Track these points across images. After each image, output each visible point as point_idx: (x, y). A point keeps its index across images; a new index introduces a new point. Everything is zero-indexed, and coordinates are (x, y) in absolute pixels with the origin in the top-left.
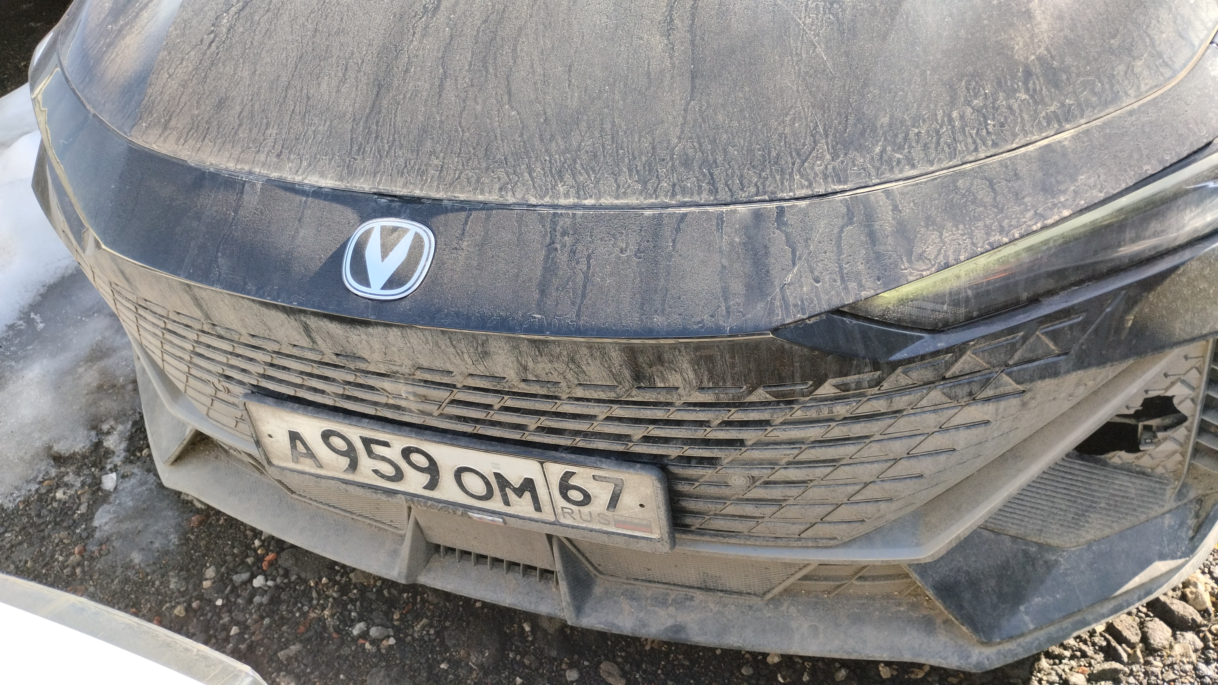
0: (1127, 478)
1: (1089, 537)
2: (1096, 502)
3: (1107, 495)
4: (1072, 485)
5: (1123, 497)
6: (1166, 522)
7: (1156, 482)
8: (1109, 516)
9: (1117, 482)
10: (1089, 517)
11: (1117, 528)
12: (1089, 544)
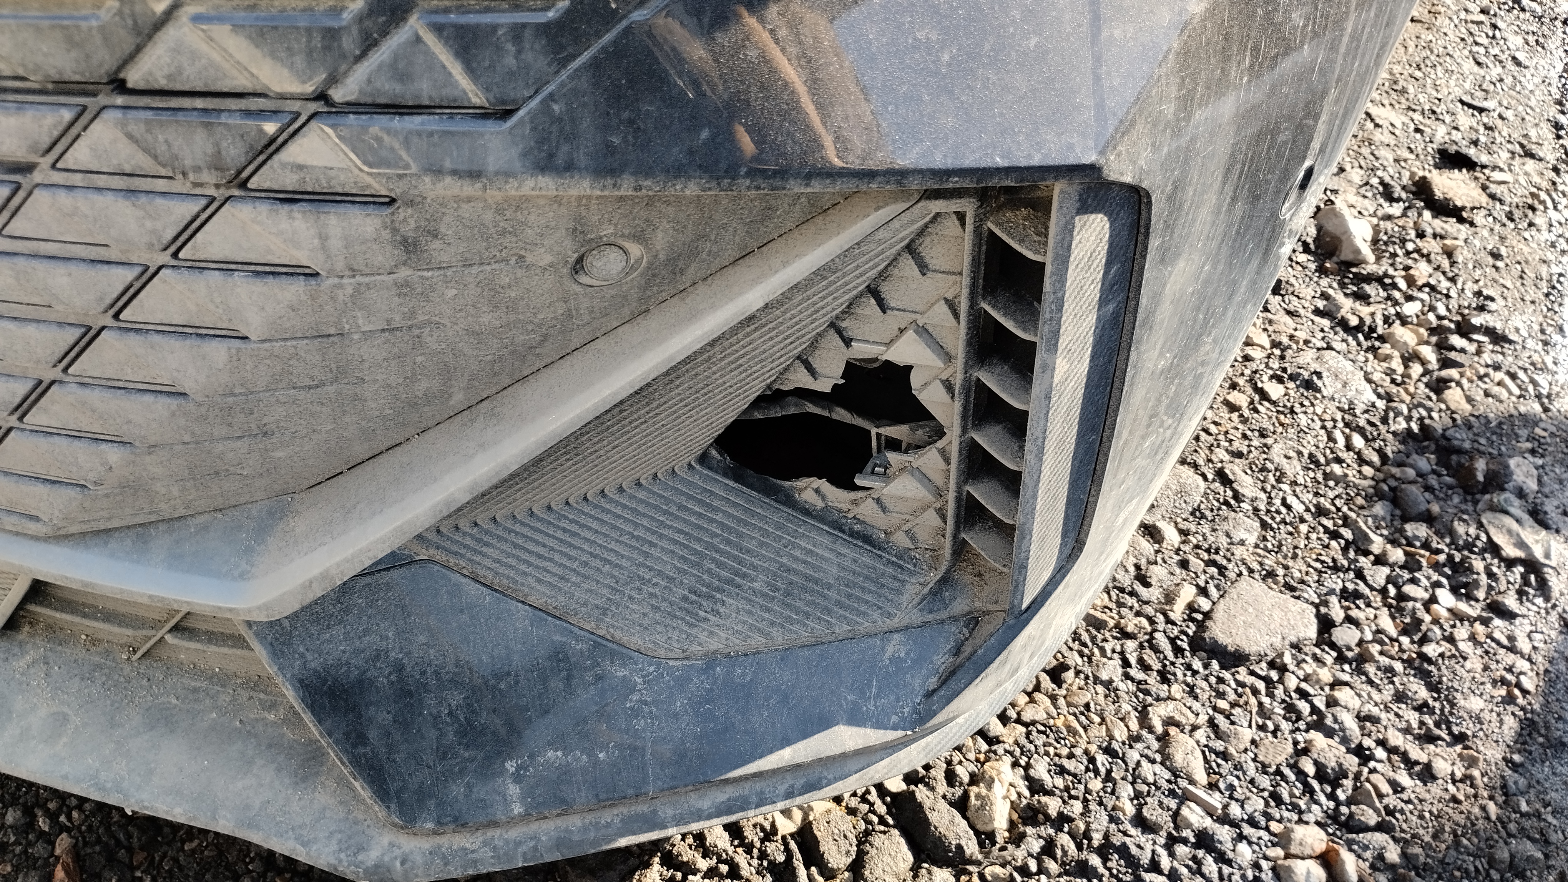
0: (826, 540)
1: (714, 645)
2: (744, 576)
3: (773, 567)
4: (700, 528)
5: (807, 578)
6: (890, 650)
7: (889, 562)
8: (768, 610)
9: (803, 543)
10: (723, 603)
11: (779, 637)
12: (711, 660)
